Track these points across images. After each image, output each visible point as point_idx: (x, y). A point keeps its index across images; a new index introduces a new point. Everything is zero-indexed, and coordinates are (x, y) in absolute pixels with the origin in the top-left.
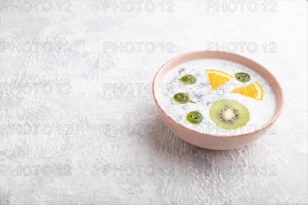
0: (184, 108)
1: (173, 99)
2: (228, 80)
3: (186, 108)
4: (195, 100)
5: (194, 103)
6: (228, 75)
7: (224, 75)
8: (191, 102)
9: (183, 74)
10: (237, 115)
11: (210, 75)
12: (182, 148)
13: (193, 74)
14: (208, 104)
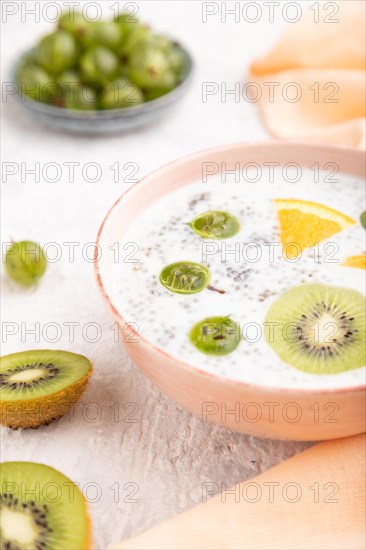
0: (187, 306)
1: (157, 280)
2: (336, 228)
3: (194, 306)
4: (225, 283)
5: (222, 292)
6: (338, 213)
7: (325, 215)
8: (211, 288)
9: (202, 210)
10: (350, 333)
11: (283, 214)
12: (182, 435)
13: (233, 210)
14: (264, 296)
